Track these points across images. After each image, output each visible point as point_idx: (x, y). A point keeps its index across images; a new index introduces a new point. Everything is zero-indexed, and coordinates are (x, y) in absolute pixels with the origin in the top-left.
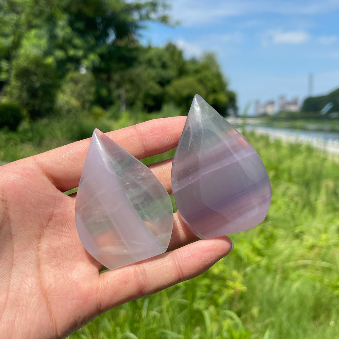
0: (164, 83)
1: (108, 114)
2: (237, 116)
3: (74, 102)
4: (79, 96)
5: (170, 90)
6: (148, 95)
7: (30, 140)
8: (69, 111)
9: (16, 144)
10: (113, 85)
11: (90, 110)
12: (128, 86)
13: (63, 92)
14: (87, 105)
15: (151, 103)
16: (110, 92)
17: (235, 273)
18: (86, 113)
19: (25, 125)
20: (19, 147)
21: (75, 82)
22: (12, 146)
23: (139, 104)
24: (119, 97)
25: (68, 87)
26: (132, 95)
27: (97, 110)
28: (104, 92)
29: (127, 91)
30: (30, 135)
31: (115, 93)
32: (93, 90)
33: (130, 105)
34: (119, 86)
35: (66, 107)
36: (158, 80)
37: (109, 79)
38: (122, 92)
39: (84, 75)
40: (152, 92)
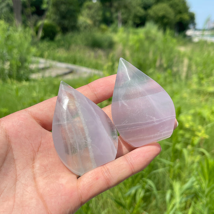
0: (146, 7)
1: (110, 29)
2: (195, 29)
3: (89, 22)
4: (92, 17)
5: (151, 12)
6: (136, 16)
7: (63, 46)
8: (86, 28)
9: (54, 48)
10: (113, 10)
11: (99, 26)
12: (123, 10)
13: (82, 15)
14: (97, 23)
15: (138, 21)
16: (112, 14)
17: (200, 127)
18: (96, 28)
19: (59, 37)
20: (57, 50)
21: (90, 8)
22: (52, 50)
23: (130, 22)
24: (117, 18)
25: (85, 12)
26: (125, 16)
27: (103, 26)
28: (108, 14)
29: (123, 14)
30: (62, 42)
31: (115, 15)
32: (101, 13)
33: (125, 23)
34: (117, 10)
35: (84, 25)
36: (142, 5)
37: (111, 6)
38: (119, 14)
39: (95, 4)
40: (139, 14)
